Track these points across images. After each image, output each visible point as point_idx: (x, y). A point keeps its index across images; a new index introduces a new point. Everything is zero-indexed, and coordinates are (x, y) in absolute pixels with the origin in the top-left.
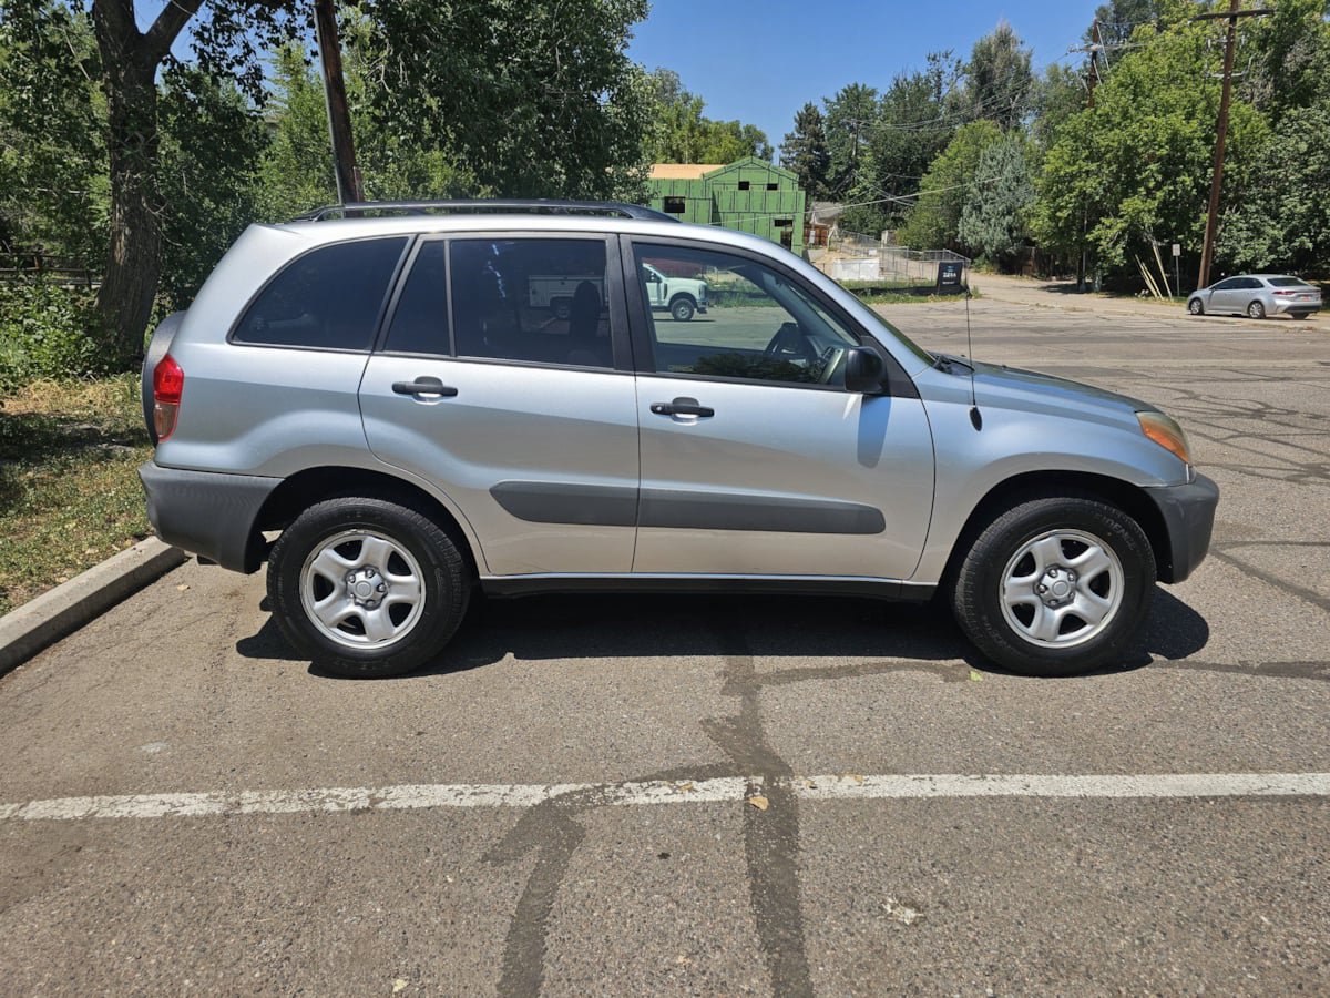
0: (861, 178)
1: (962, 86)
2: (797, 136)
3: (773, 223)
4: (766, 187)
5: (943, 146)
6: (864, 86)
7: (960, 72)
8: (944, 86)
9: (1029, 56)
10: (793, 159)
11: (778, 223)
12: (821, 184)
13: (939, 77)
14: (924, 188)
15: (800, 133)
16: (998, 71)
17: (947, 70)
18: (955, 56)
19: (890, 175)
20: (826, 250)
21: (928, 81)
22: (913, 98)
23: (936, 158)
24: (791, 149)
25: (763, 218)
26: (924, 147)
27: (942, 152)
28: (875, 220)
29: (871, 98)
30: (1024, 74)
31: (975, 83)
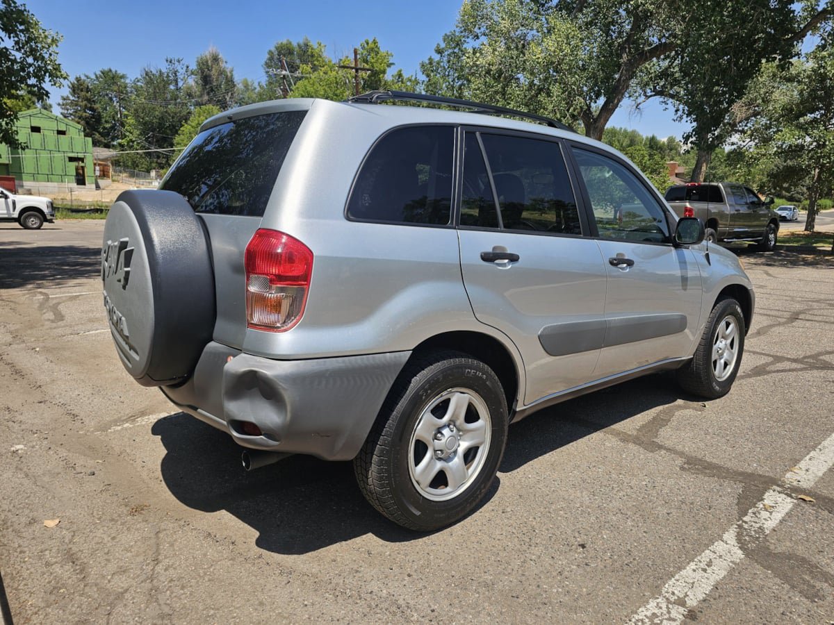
0: (128, 134)
1: (191, 81)
2: (72, 98)
3: (67, 159)
4: (55, 132)
5: (186, 120)
6: (116, 71)
7: (189, 73)
8: (179, 80)
9: (232, 71)
10: (71, 114)
11: (71, 159)
12: (97, 134)
13: (175, 74)
14: (178, 144)
15: (74, 96)
16: (214, 77)
17: (180, 70)
18: (185, 62)
19: (151, 133)
20: (110, 180)
21: (168, 76)
22: (157, 85)
23: (183, 125)
24: (68, 107)
25: (57, 155)
26: (173, 118)
27: (186, 122)
28: (145, 163)
29: (122, 80)
30: (230, 82)
31: (200, 82)
